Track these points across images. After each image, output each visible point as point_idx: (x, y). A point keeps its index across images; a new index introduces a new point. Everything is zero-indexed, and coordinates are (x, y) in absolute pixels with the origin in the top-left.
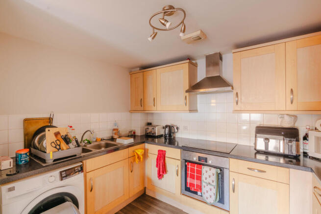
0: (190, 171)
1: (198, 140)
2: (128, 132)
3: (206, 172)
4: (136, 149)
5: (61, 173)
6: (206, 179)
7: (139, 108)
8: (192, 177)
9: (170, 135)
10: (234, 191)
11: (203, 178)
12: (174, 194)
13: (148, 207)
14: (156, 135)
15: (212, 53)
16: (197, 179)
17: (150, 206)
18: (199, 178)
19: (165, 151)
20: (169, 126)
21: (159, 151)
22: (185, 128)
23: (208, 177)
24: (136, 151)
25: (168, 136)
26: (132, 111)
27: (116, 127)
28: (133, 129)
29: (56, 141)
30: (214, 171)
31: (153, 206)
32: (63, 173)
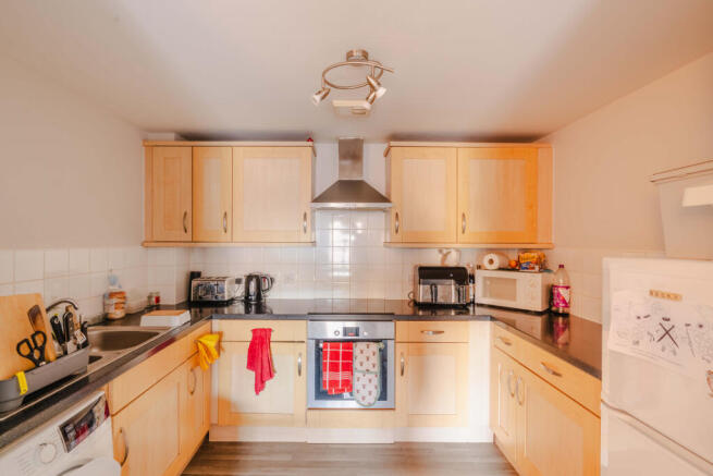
0: (331, 359)
1: (315, 300)
2: (146, 299)
3: (362, 352)
4: (201, 336)
5: (63, 429)
6: (361, 364)
7: (179, 234)
8: (334, 368)
9: (259, 297)
10: (402, 374)
11: (356, 364)
12: (292, 415)
13: (233, 464)
14: (226, 299)
15: (351, 137)
16: (344, 370)
17: (237, 461)
18: (348, 367)
19: (270, 330)
20: (257, 277)
21: (254, 331)
22: (289, 279)
23: (365, 360)
24: (202, 340)
25: (253, 298)
26: (150, 243)
27: (115, 289)
28: (152, 289)
29: (33, 337)
30: (374, 347)
31: (243, 458)
32: (68, 429)
